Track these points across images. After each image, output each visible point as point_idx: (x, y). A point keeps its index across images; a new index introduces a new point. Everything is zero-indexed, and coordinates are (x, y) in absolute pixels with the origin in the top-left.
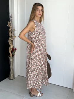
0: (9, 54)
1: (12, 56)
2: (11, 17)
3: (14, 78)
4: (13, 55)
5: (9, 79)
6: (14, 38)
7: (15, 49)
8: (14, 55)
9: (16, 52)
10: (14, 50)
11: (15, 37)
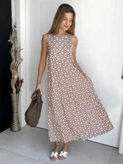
0: (12, 89)
1: (17, 93)
2: (15, 26)
3: (20, 129)
4: (18, 91)
5: (12, 130)
6: (19, 63)
7: (22, 81)
8: (20, 90)
9: (22, 87)
10: (19, 82)
11: (22, 60)
